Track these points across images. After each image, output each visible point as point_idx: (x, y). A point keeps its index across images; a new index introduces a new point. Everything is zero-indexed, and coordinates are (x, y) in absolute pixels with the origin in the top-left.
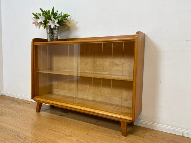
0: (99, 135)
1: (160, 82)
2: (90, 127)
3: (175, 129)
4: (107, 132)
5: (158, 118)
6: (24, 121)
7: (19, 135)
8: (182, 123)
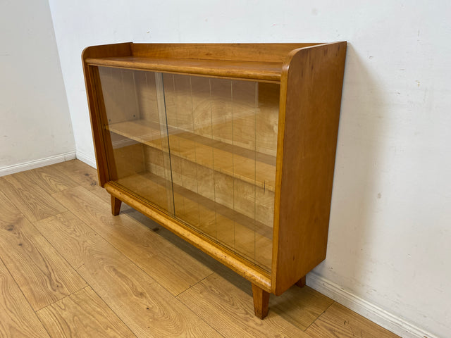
0: (204, 302)
1: (379, 196)
2: (196, 275)
3: (404, 325)
4: (226, 298)
5: (363, 286)
6: (77, 238)
7: (52, 274)
8: (425, 317)
